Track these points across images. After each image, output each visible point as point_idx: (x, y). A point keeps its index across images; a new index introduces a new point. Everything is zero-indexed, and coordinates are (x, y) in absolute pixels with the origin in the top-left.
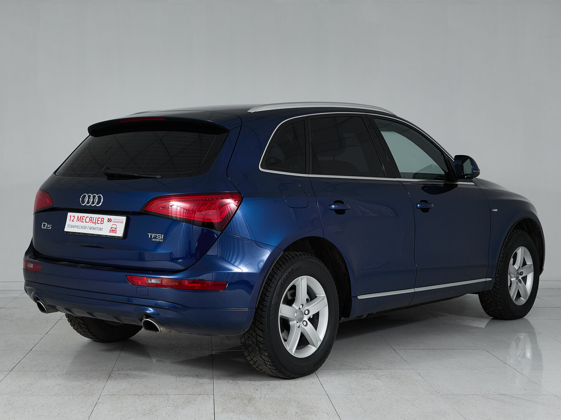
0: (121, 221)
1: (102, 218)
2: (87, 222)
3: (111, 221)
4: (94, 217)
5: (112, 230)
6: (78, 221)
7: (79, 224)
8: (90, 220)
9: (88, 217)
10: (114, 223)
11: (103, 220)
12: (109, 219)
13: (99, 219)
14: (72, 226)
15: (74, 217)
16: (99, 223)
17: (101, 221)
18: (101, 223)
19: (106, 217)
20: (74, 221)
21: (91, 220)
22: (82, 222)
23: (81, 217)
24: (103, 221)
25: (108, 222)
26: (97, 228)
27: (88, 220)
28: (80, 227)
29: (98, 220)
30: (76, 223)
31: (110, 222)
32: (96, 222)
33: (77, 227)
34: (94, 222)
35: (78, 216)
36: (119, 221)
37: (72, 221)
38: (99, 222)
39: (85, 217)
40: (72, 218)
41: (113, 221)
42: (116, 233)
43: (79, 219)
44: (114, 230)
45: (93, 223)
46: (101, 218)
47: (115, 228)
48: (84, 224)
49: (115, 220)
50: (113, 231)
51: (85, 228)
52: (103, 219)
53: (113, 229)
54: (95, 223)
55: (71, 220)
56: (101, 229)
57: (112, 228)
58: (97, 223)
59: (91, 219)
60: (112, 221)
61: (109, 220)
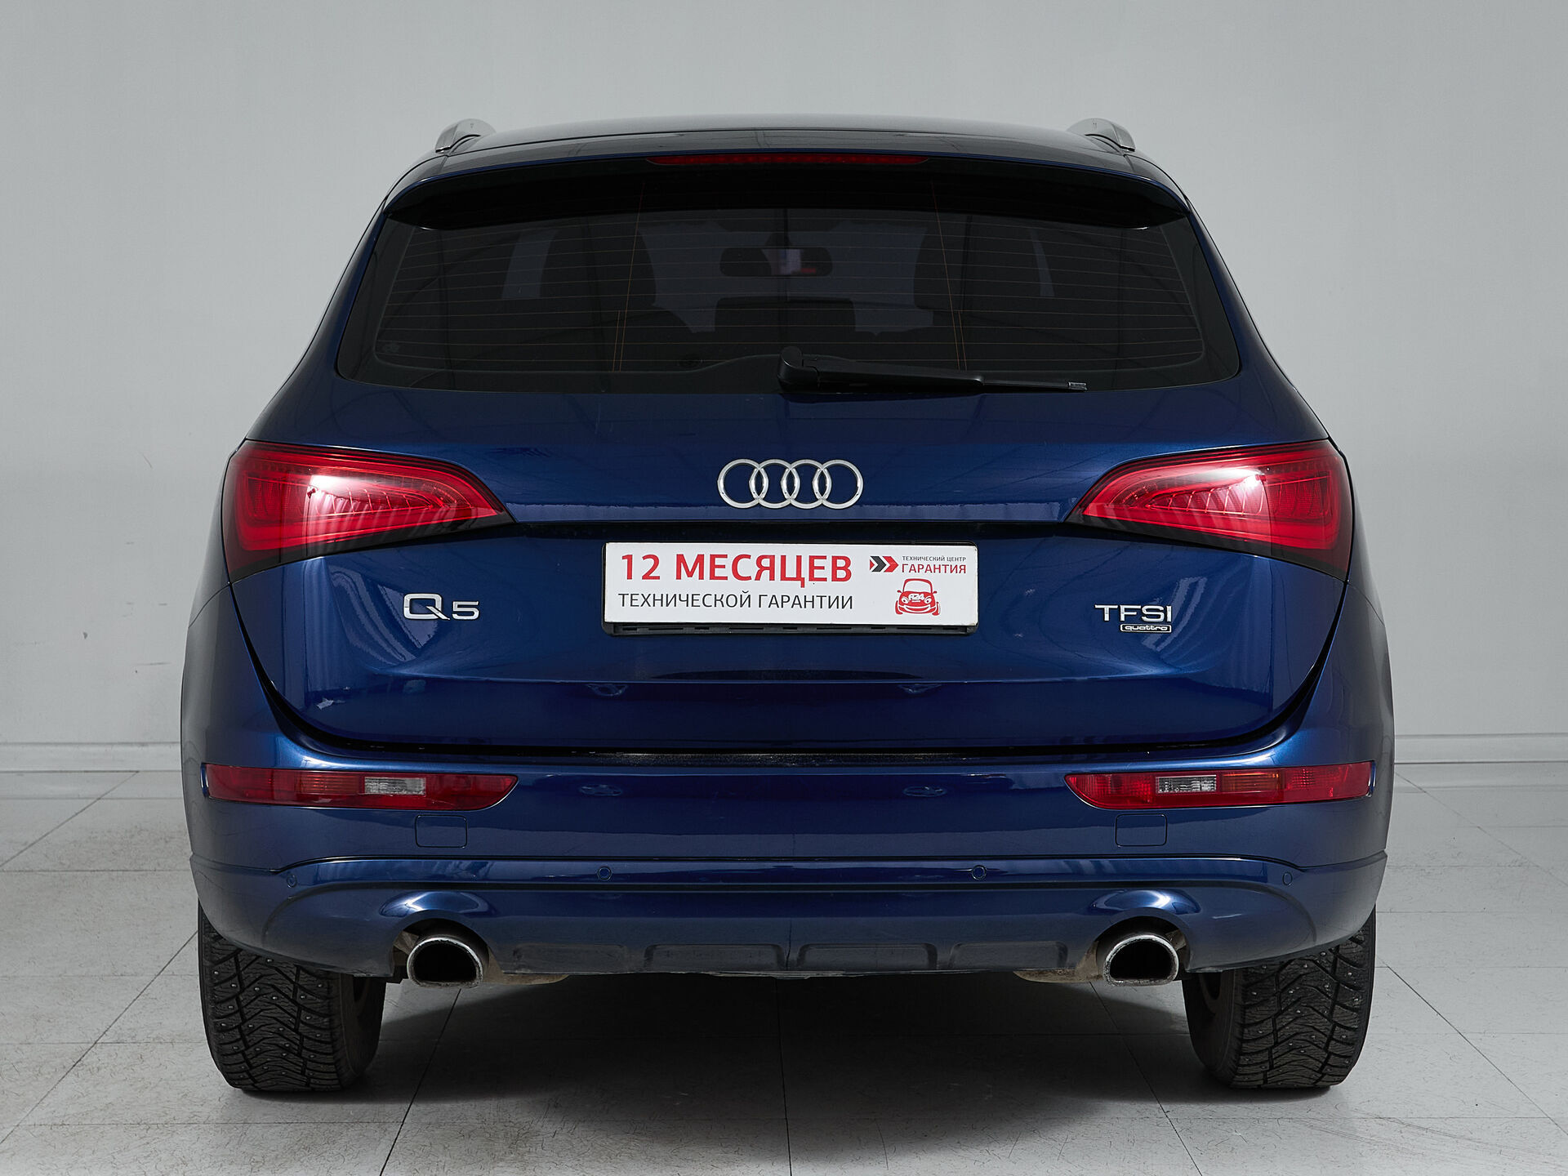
0: (959, 563)
1: (835, 559)
2: (749, 578)
4: (783, 557)
5: (911, 603)
6: (689, 575)
7: (690, 585)
8: (762, 569)
9: (748, 557)
10: (913, 575)
11: (842, 562)
12: (876, 559)
13: (818, 562)
14: (649, 600)
15: (651, 562)
16: (825, 579)
17: (836, 568)
18: (835, 578)
19: (860, 554)
20: (658, 578)
21: (771, 567)
22: (713, 577)
23: (702, 556)
24: (845, 567)
26: (817, 600)
27: (748, 568)
28: (709, 599)
29: (812, 568)
30: (671, 586)
32: (805, 573)
33: (689, 601)
34: (791, 574)
35: (681, 556)
36: (937, 563)
37: (647, 576)
38: (823, 573)
39: (725, 556)
40: (641, 566)
41: (907, 568)
42: (936, 614)
43: (690, 567)
44: (923, 604)
45: (783, 578)
46: (829, 560)
47: (926, 594)
48: (728, 587)
49: (916, 563)
50: (918, 607)
51: (744, 601)
52: (846, 559)
53: (918, 598)
54: (799, 577)
55: (639, 573)
56: (846, 603)
57: (906, 594)
58: (812, 578)
59: (766, 563)
60: (899, 568)
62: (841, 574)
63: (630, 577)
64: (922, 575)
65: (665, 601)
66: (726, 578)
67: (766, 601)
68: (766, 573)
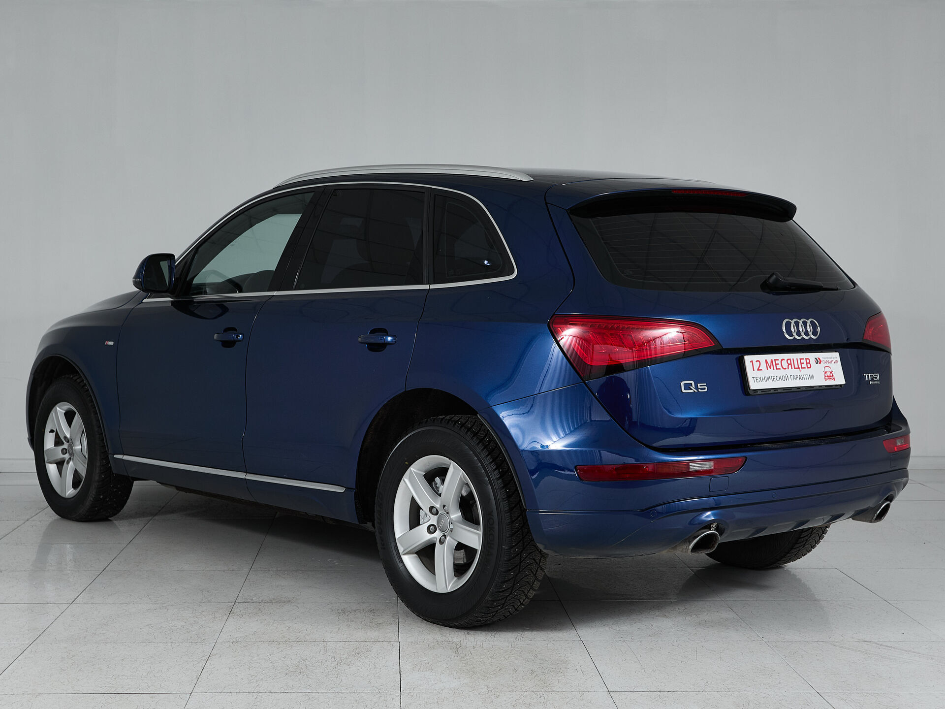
0: (835, 360)
1: (806, 359)
2: (786, 369)
3: (821, 361)
4: (793, 359)
5: (828, 376)
6: (770, 368)
7: (772, 372)
8: (789, 364)
9: (784, 360)
10: (826, 365)
11: (808, 361)
12: (816, 358)
13: (802, 361)
14: (761, 379)
15: (758, 362)
16: (805, 368)
17: (807, 363)
18: (808, 368)
19: (812, 356)
20: (761, 370)
21: (791, 364)
22: (777, 369)
23: (772, 360)
24: (809, 363)
25: (817, 363)
26: (805, 376)
27: (785, 364)
28: (778, 378)
29: (801, 363)
30: (766, 373)
31: (820, 363)
32: (800, 366)
33: (772, 379)
34: (796, 366)
35: (766, 361)
36: (830, 360)
37: (758, 370)
38: (804, 365)
39: (778, 360)
40: (756, 365)
41: (824, 362)
42: (834, 380)
43: (770, 365)
44: (830, 376)
45: (795, 368)
47: (831, 372)
48: (781, 372)
49: (826, 360)
51: (786, 378)
53: (829, 374)
54: (798, 368)
55: (756, 368)
56: (811, 377)
57: (826, 373)
58: (802, 368)
59: (789, 362)
61: (818, 361)
62: (809, 365)
63: (754, 370)
64: (828, 365)
65: (767, 379)
66: (780, 369)
67: (792, 377)
68: (790, 366)
